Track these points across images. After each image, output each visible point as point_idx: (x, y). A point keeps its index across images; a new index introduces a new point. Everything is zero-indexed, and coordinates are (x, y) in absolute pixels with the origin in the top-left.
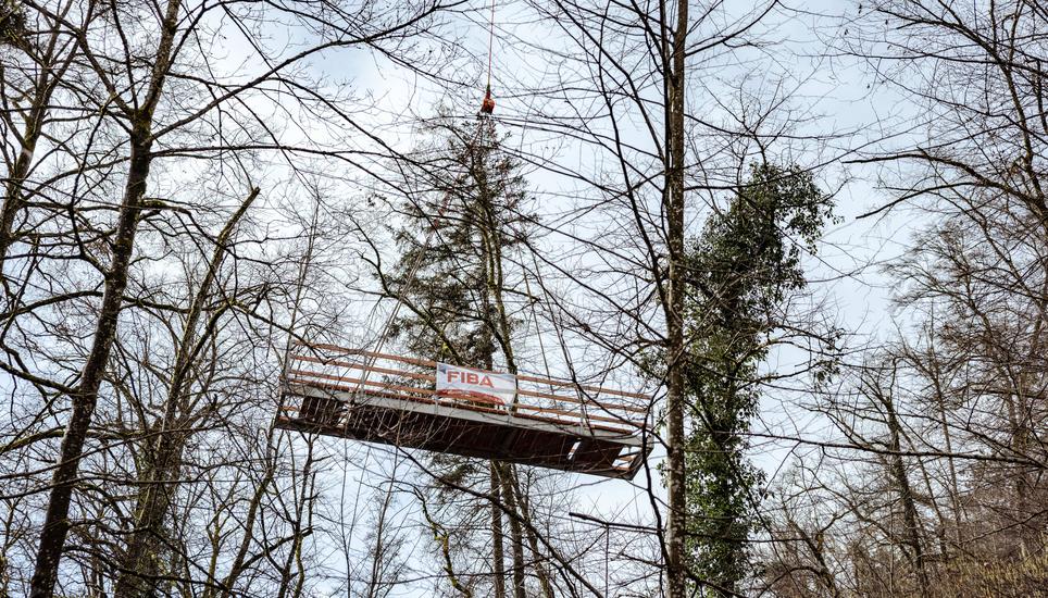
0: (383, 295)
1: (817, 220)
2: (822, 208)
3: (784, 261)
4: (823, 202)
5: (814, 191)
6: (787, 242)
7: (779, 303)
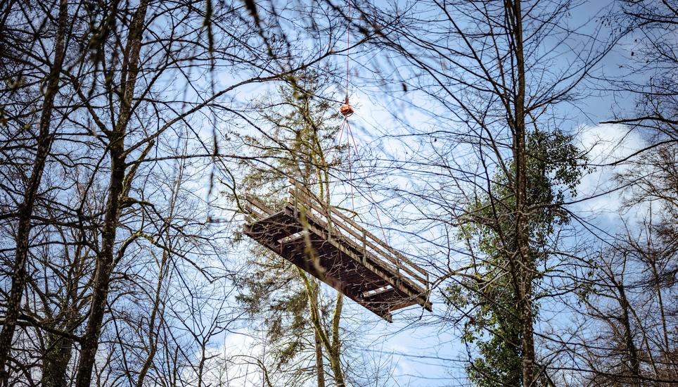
0: (237, 211)
1: (576, 171)
2: (580, 162)
3: (553, 203)
4: (581, 158)
5: (574, 150)
6: (555, 189)
7: (551, 235)
